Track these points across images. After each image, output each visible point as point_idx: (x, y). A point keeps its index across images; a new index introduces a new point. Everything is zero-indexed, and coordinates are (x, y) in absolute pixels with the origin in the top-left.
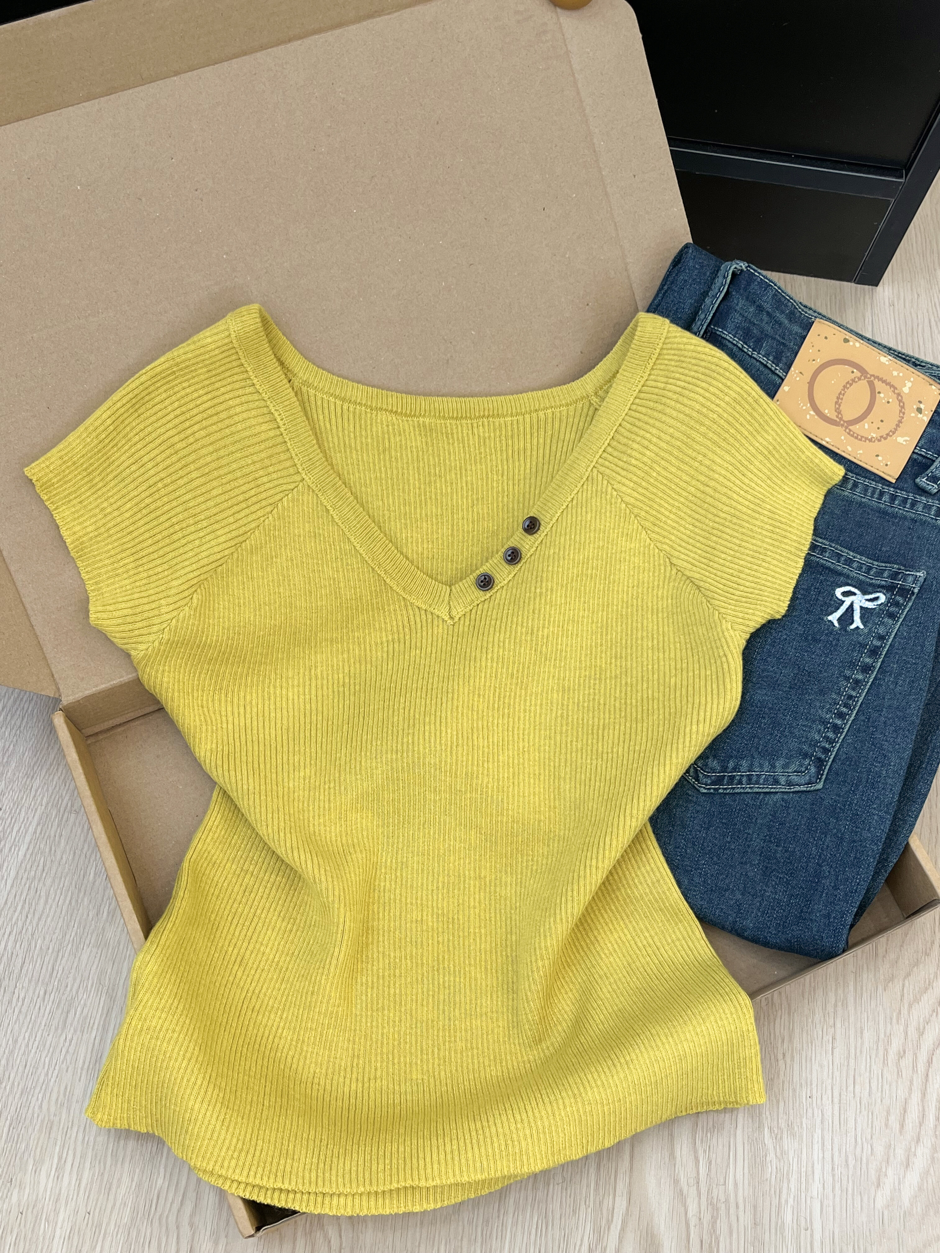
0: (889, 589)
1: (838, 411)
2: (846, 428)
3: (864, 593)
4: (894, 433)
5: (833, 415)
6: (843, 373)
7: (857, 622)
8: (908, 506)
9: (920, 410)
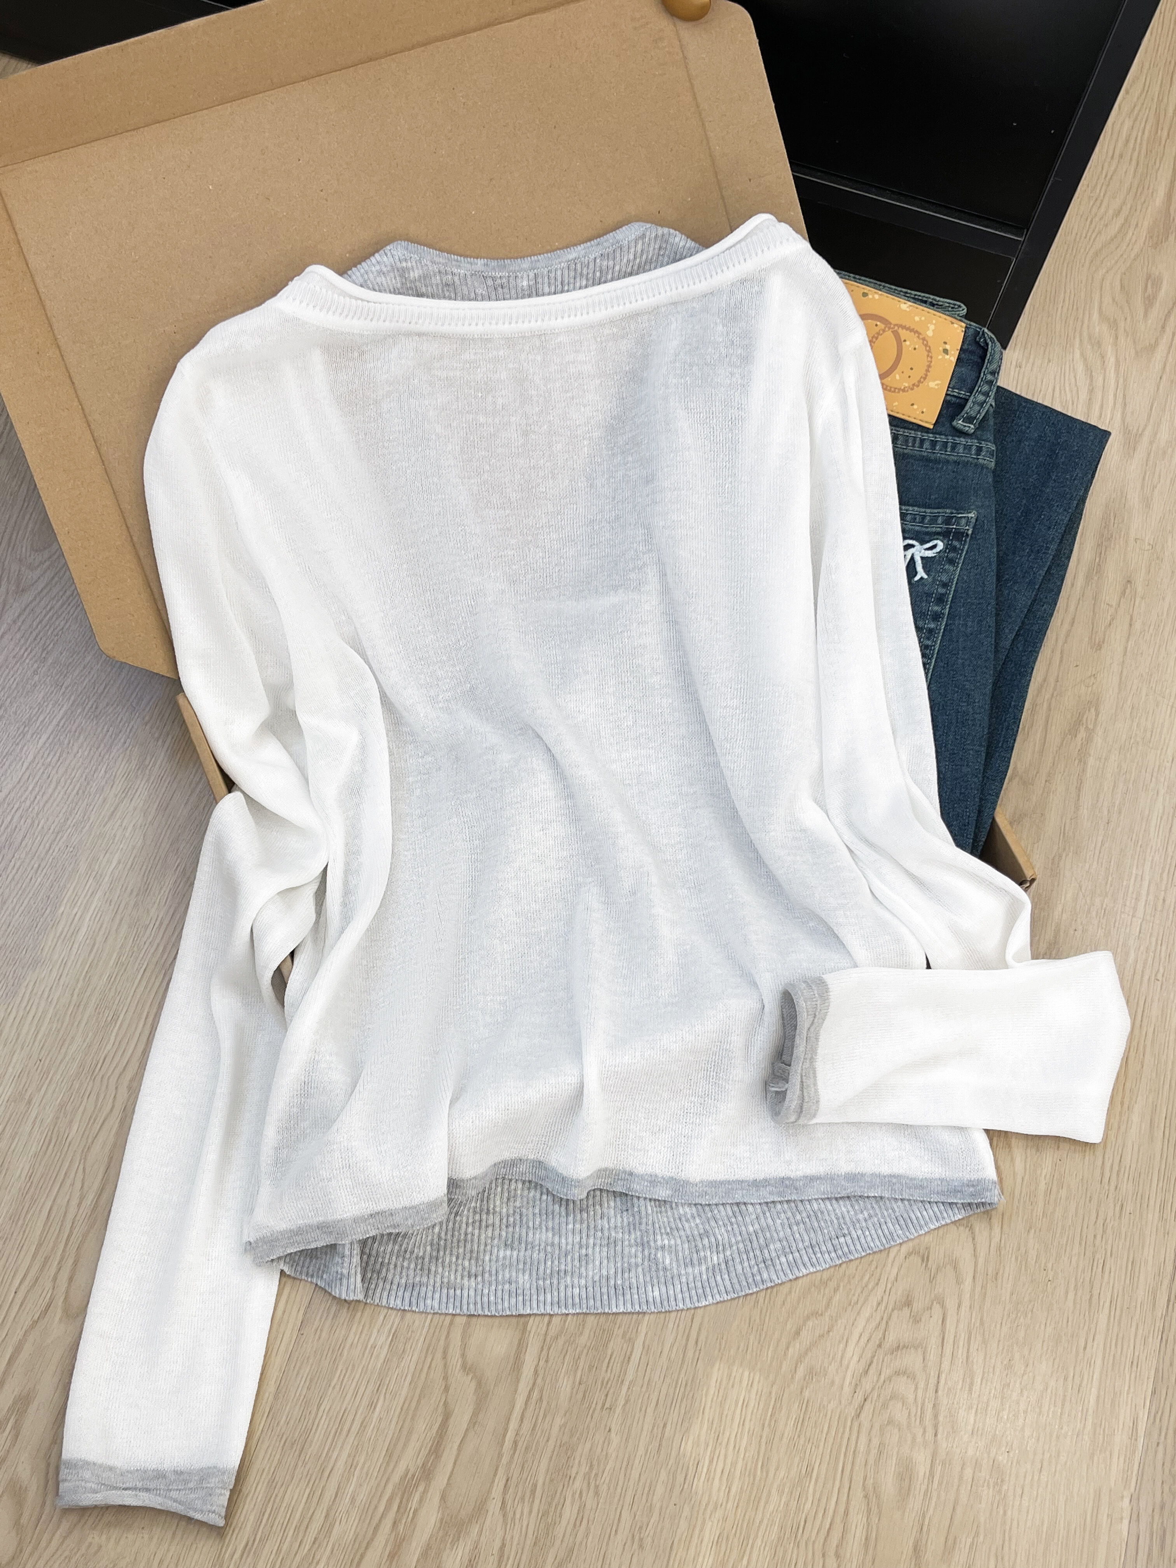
0: (944, 535)
3: (922, 542)
4: (925, 379)
7: (921, 573)
8: (949, 449)
9: (946, 351)
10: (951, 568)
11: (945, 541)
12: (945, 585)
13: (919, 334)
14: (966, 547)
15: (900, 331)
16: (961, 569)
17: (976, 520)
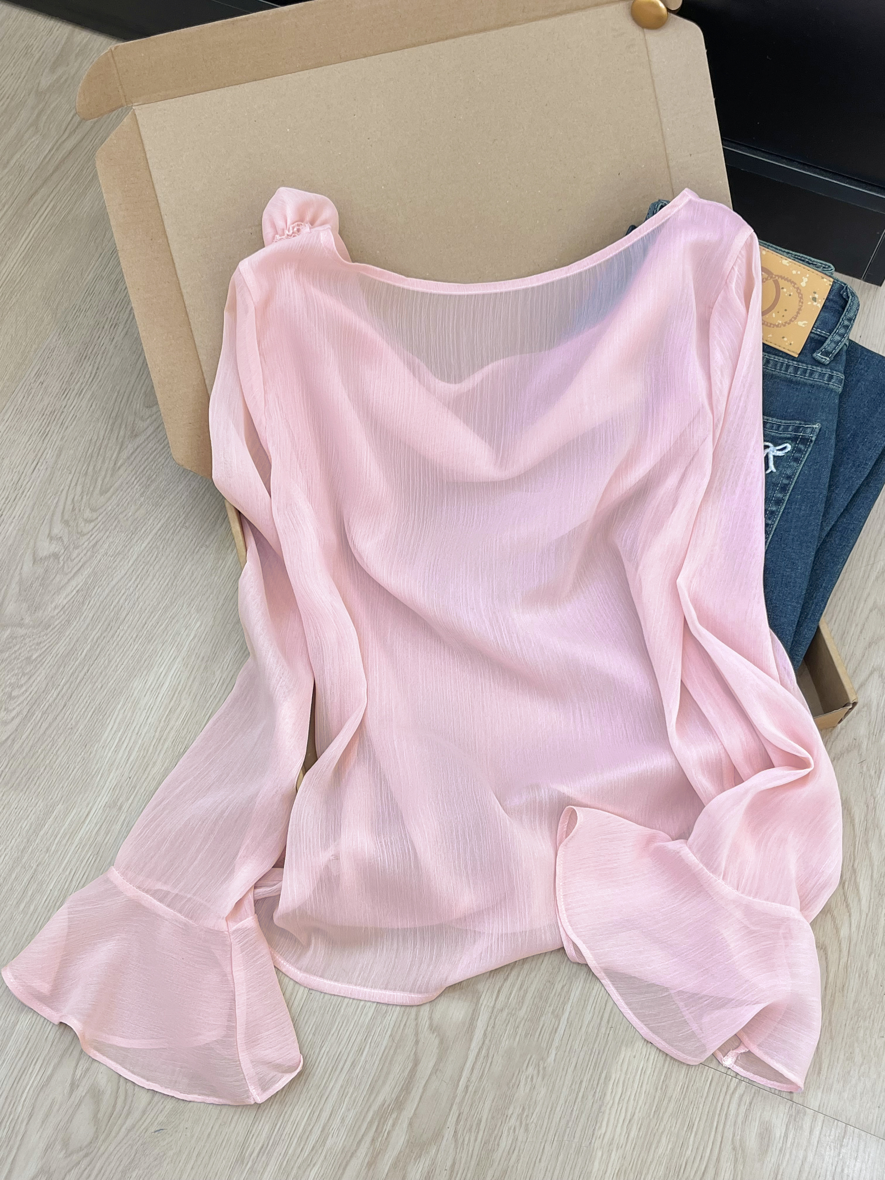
0: (793, 440)
3: (776, 445)
4: (795, 318)
8: (807, 375)
9: (814, 299)
10: (795, 464)
11: (793, 444)
12: (789, 477)
13: (795, 284)
14: (810, 450)
15: (780, 280)
16: (804, 466)
17: (820, 430)
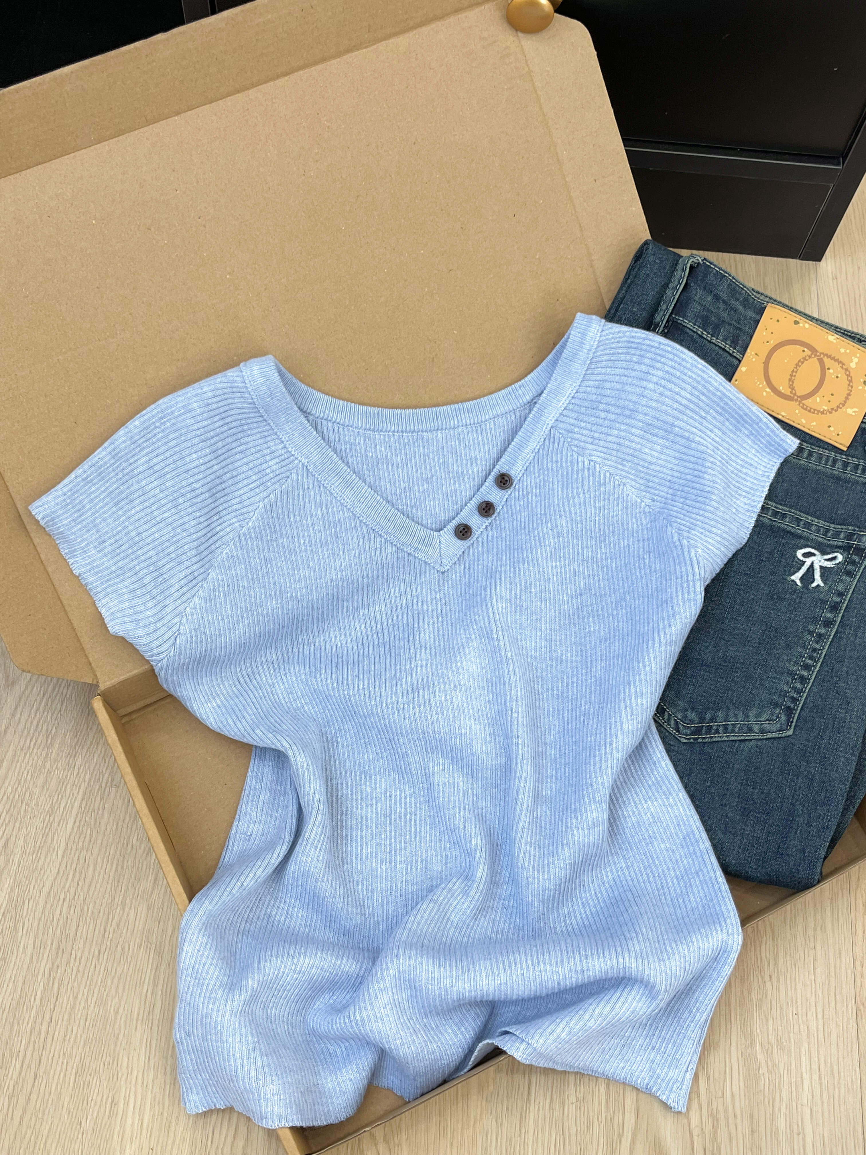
0: (845, 549)
1: (793, 388)
2: (800, 402)
3: (823, 553)
5: (787, 392)
6: (795, 352)
7: (818, 581)
10: (848, 579)
11: (845, 555)
12: (841, 594)
16: (858, 582)
